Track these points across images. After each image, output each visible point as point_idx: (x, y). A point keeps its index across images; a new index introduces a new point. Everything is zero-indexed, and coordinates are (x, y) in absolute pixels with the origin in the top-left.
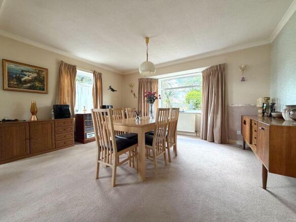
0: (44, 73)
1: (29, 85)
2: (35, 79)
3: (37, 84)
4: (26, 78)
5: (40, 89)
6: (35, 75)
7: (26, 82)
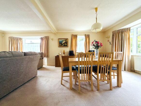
0: (67, 40)
1: (63, 45)
2: (65, 43)
3: (65, 44)
4: (63, 43)
5: (66, 46)
6: (65, 41)
7: (63, 44)
